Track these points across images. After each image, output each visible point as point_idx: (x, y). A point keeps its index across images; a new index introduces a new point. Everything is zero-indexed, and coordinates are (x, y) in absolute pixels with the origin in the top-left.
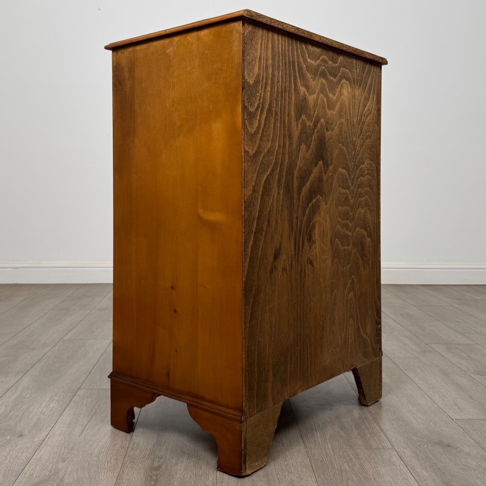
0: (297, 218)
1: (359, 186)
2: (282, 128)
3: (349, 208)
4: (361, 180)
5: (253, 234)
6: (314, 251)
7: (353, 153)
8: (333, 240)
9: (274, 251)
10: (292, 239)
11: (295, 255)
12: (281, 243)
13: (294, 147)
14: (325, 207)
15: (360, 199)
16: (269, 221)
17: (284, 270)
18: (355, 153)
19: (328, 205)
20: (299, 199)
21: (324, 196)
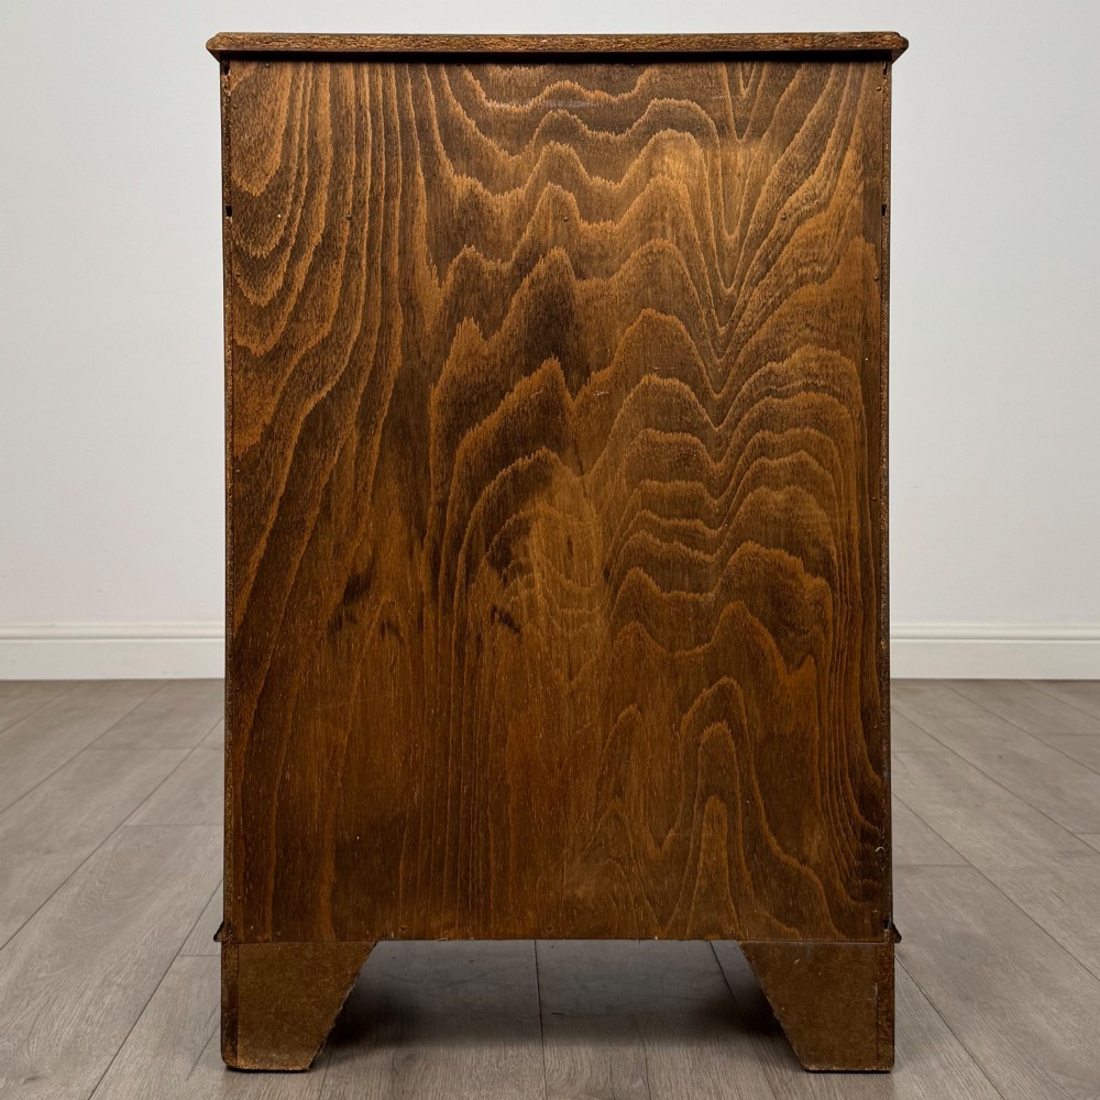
0: (442, 505)
1: (759, 424)
2: (378, 287)
3: (700, 485)
4: (766, 405)
5: (267, 533)
6: (524, 593)
7: (722, 331)
8: (614, 571)
9: (345, 579)
10: (422, 558)
11: (435, 594)
12: (374, 561)
13: (428, 328)
14: (576, 480)
15: (764, 460)
16: (326, 509)
17: (388, 627)
18: (730, 332)
19: (590, 477)
20: (451, 456)
21: (570, 450)
